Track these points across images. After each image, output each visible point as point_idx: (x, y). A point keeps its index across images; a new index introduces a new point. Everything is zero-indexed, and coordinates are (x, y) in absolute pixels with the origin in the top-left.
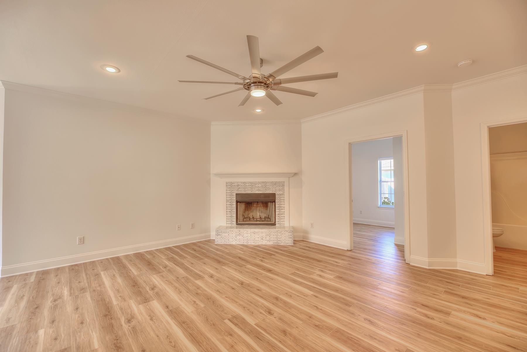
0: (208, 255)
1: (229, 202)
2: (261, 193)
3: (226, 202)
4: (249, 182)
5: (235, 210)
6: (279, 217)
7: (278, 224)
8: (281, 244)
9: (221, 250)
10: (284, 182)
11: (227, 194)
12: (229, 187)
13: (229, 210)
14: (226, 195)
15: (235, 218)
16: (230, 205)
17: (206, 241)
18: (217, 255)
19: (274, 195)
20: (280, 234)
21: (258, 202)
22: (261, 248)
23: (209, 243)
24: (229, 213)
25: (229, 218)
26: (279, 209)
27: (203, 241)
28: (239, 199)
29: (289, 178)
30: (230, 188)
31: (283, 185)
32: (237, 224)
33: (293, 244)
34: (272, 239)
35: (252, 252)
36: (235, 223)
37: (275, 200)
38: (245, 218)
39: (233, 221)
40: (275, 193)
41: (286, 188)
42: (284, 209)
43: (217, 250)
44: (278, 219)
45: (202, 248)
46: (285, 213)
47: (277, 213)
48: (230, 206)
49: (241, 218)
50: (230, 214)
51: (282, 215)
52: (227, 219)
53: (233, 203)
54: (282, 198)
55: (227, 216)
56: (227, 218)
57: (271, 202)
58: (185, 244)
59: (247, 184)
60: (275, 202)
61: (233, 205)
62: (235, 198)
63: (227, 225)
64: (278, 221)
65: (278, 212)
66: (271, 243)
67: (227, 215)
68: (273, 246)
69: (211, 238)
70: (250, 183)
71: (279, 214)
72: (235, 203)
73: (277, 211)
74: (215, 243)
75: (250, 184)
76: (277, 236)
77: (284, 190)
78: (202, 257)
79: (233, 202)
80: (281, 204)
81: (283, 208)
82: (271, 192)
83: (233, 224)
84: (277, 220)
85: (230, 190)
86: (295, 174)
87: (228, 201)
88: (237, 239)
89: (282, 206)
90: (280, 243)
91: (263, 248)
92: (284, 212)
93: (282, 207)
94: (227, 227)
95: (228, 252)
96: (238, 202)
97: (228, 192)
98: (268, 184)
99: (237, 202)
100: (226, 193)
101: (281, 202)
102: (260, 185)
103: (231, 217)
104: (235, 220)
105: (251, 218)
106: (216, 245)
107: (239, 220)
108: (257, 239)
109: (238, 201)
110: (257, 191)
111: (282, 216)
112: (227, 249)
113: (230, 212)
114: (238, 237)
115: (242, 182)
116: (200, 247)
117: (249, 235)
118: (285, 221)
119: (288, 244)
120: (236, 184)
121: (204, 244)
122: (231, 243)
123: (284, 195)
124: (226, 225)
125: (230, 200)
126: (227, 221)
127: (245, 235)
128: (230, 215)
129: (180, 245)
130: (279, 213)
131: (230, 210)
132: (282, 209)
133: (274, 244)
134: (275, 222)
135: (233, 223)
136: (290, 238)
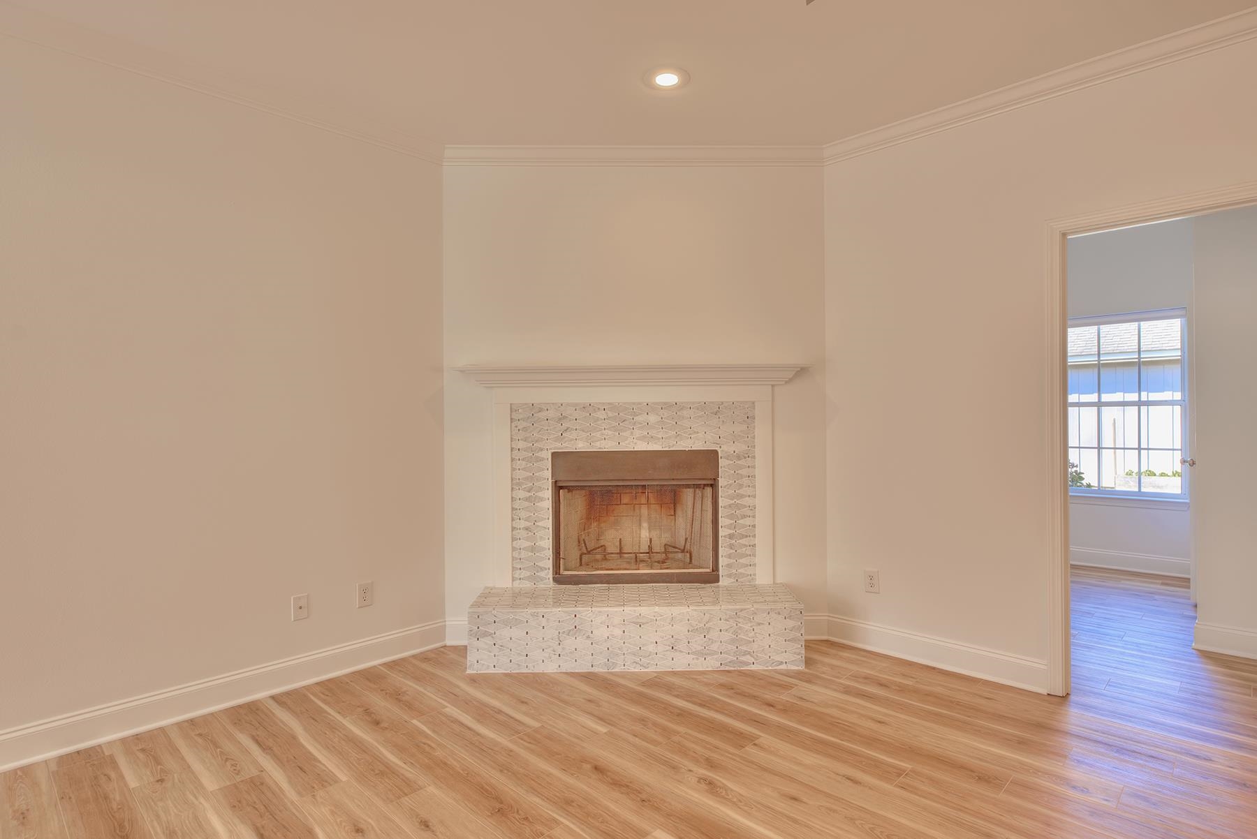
0: (439, 753)
1: (524, 490)
2: (660, 448)
3: (512, 489)
4: (609, 404)
5: (549, 523)
6: (731, 547)
7: (729, 576)
8: (753, 668)
9: (500, 712)
10: (753, 403)
11: (516, 452)
12: (525, 424)
13: (523, 524)
14: (513, 460)
15: (549, 553)
16: (527, 499)
17: (424, 657)
18: (481, 748)
19: (710, 457)
20: (747, 627)
21: (644, 486)
22: (677, 696)
23: (439, 672)
24: (524, 533)
25: (524, 554)
26: (730, 517)
27: (414, 656)
28: (566, 478)
29: (773, 386)
30: (525, 429)
31: (750, 418)
32: (559, 579)
33: (802, 667)
34: (715, 647)
35: (643, 721)
36: (549, 574)
37: (715, 480)
38: (589, 552)
39: (542, 569)
40: (716, 452)
41: (761, 431)
42: (754, 517)
43: (483, 713)
44: (730, 558)
45: (409, 706)
46: (757, 530)
47: (722, 532)
48: (527, 504)
49: (571, 552)
50: (527, 539)
51: (743, 541)
52: (514, 559)
53: (540, 494)
54: (744, 472)
55: (514, 549)
56: (516, 554)
57: (698, 486)
58: (329, 680)
59: (601, 414)
60: (714, 485)
61: (542, 499)
62: (548, 474)
63: (517, 583)
64: (729, 566)
65: (729, 527)
66: (711, 664)
67: (517, 544)
68: (724, 679)
69: (449, 642)
70: (613, 407)
71: (731, 536)
72: (548, 494)
73: (722, 521)
74: (469, 671)
75: (610, 414)
76: (735, 633)
77: (754, 438)
78: (409, 772)
79: (540, 489)
80: (742, 496)
81: (750, 513)
82: (698, 446)
83: (542, 579)
84: (722, 561)
85: (525, 440)
86: (801, 372)
87: (519, 484)
88: (563, 649)
89: (747, 501)
90: (747, 664)
91: (689, 696)
92: (754, 526)
93: (745, 506)
94: (516, 595)
95: (536, 724)
96: (561, 488)
97: (521, 445)
98: (685, 413)
99: (558, 487)
100: (512, 449)
101: (741, 486)
102: (653, 418)
103: (533, 549)
104: (549, 564)
105: (609, 550)
106: (474, 680)
107: (565, 564)
108: (651, 648)
109: (560, 484)
110: (639, 442)
111: (746, 546)
112: (524, 708)
113: (527, 529)
114: (570, 642)
115: (577, 405)
116: (397, 696)
117: (618, 632)
118: (755, 565)
119: (783, 667)
120: (551, 414)
121: (417, 679)
122: (539, 669)
123: (754, 457)
124: (509, 585)
125: (527, 479)
126: (514, 569)
127: (601, 632)
128: (528, 544)
129: (307, 688)
130: (732, 532)
131: (527, 520)
132: (744, 517)
133: (722, 668)
134: (716, 568)
135: (542, 574)
136: (793, 640)
